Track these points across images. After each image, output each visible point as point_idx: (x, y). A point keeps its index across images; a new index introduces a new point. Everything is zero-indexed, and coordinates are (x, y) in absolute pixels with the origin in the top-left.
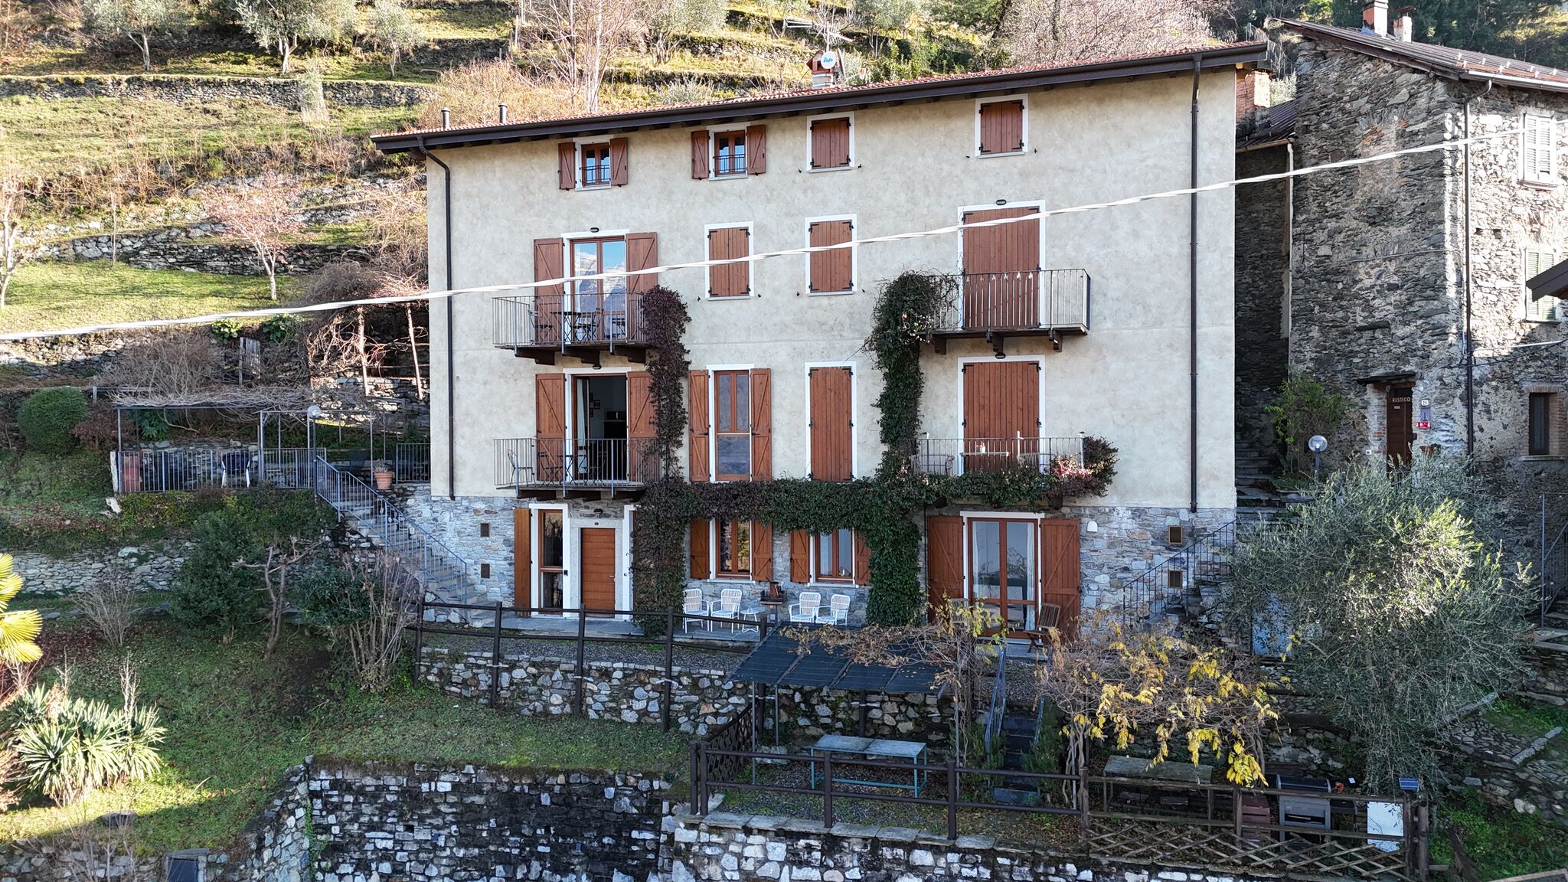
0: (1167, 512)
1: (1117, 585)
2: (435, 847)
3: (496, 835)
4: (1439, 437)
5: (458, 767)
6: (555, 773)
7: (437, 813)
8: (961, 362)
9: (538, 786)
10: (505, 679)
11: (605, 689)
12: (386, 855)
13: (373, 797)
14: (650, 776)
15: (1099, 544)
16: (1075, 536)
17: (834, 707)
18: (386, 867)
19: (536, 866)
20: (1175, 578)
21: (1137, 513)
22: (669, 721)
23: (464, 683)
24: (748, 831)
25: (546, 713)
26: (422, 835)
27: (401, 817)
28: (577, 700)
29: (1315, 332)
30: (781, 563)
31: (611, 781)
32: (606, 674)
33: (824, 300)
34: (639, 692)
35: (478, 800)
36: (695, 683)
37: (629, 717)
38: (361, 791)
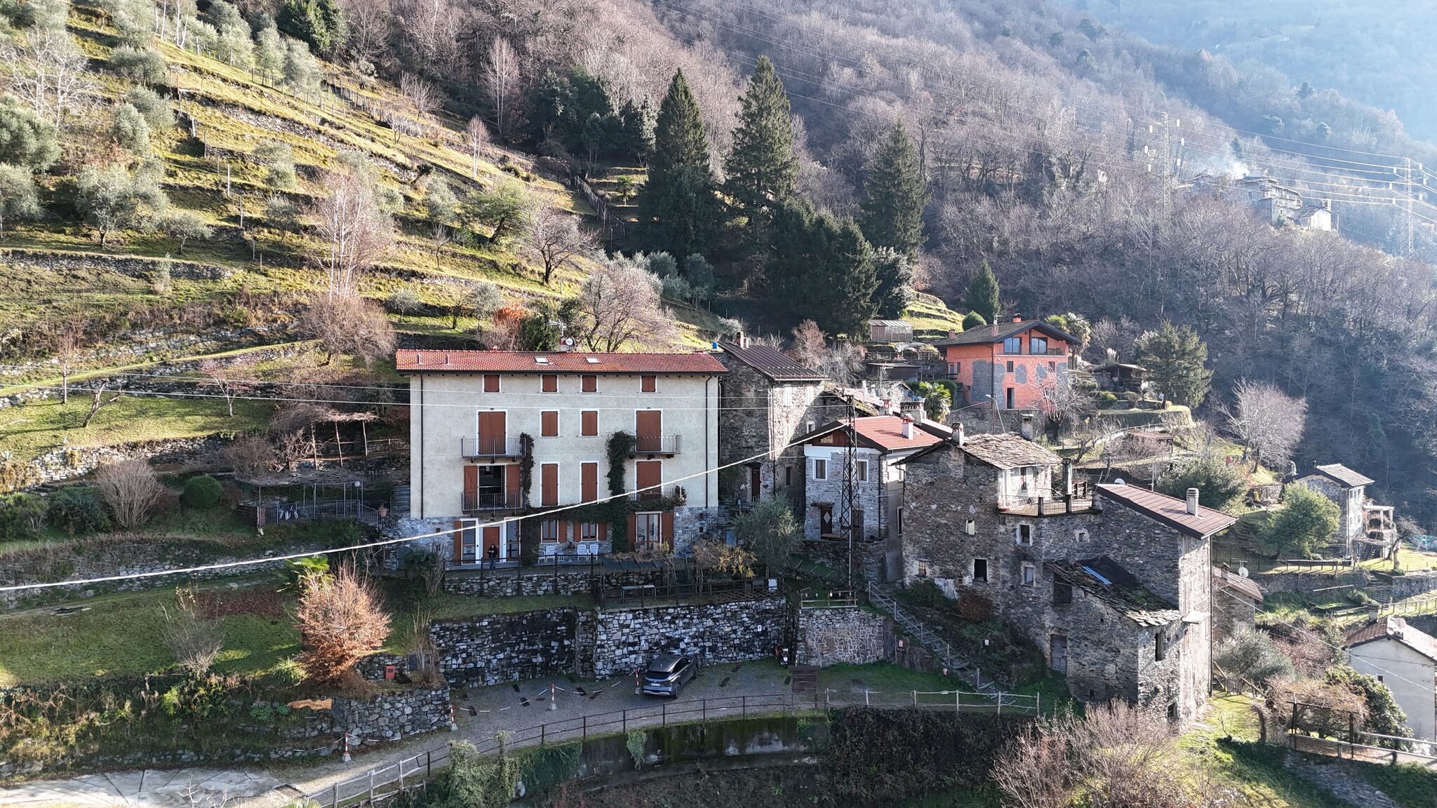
0: (699, 509)
1: (684, 533)
2: (483, 645)
3: (507, 637)
4: (768, 482)
5: (490, 616)
6: (528, 612)
7: (483, 633)
8: (636, 461)
9: (522, 618)
10: (486, 586)
11: (530, 584)
12: (464, 651)
13: (457, 631)
14: (563, 608)
15: (680, 520)
16: (673, 518)
17: (617, 579)
18: (464, 655)
19: (522, 645)
20: (701, 529)
21: (690, 509)
22: (557, 592)
23: (467, 590)
24: (621, 612)
25: (505, 596)
26: (478, 642)
27: (469, 636)
28: (518, 590)
29: (729, 447)
30: (570, 535)
31: (549, 612)
32: (530, 579)
33: (587, 439)
34: (544, 584)
35: (498, 626)
36: (566, 578)
37: (541, 593)
38: (453, 629)
